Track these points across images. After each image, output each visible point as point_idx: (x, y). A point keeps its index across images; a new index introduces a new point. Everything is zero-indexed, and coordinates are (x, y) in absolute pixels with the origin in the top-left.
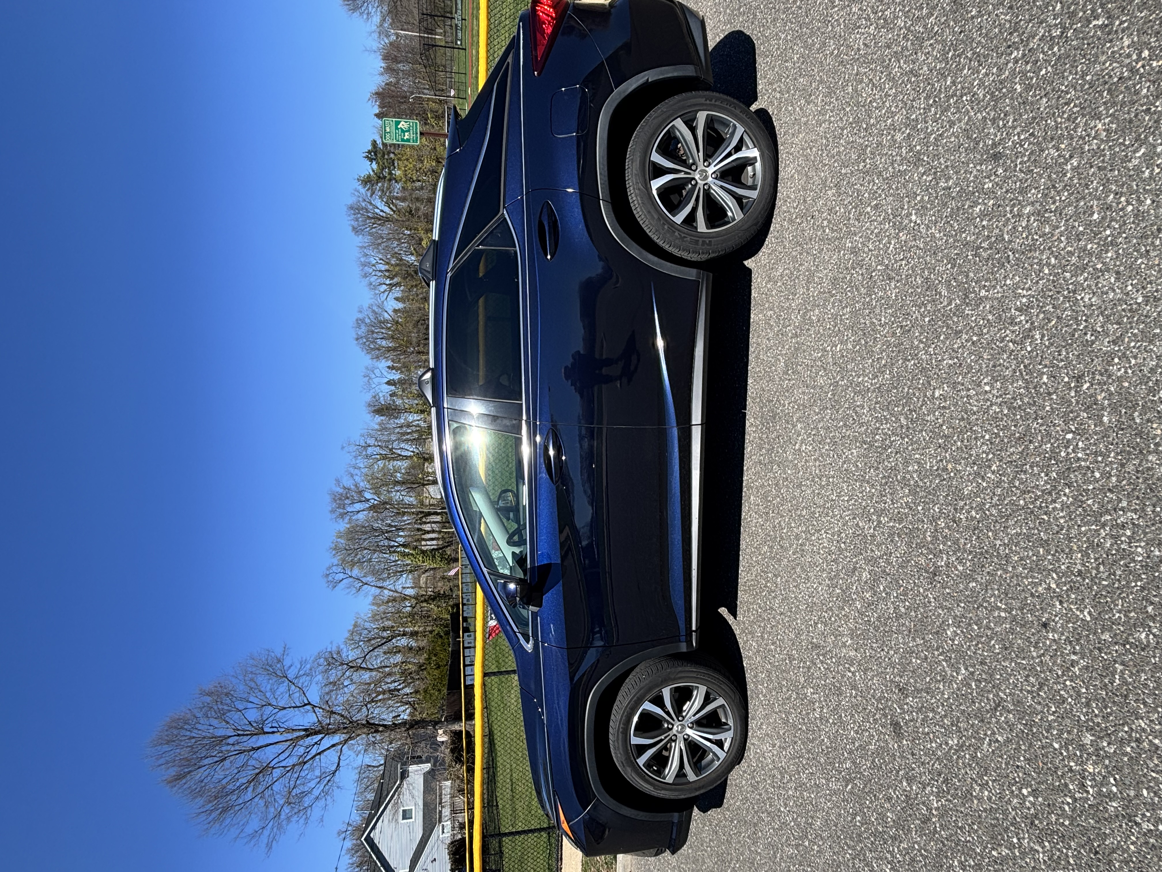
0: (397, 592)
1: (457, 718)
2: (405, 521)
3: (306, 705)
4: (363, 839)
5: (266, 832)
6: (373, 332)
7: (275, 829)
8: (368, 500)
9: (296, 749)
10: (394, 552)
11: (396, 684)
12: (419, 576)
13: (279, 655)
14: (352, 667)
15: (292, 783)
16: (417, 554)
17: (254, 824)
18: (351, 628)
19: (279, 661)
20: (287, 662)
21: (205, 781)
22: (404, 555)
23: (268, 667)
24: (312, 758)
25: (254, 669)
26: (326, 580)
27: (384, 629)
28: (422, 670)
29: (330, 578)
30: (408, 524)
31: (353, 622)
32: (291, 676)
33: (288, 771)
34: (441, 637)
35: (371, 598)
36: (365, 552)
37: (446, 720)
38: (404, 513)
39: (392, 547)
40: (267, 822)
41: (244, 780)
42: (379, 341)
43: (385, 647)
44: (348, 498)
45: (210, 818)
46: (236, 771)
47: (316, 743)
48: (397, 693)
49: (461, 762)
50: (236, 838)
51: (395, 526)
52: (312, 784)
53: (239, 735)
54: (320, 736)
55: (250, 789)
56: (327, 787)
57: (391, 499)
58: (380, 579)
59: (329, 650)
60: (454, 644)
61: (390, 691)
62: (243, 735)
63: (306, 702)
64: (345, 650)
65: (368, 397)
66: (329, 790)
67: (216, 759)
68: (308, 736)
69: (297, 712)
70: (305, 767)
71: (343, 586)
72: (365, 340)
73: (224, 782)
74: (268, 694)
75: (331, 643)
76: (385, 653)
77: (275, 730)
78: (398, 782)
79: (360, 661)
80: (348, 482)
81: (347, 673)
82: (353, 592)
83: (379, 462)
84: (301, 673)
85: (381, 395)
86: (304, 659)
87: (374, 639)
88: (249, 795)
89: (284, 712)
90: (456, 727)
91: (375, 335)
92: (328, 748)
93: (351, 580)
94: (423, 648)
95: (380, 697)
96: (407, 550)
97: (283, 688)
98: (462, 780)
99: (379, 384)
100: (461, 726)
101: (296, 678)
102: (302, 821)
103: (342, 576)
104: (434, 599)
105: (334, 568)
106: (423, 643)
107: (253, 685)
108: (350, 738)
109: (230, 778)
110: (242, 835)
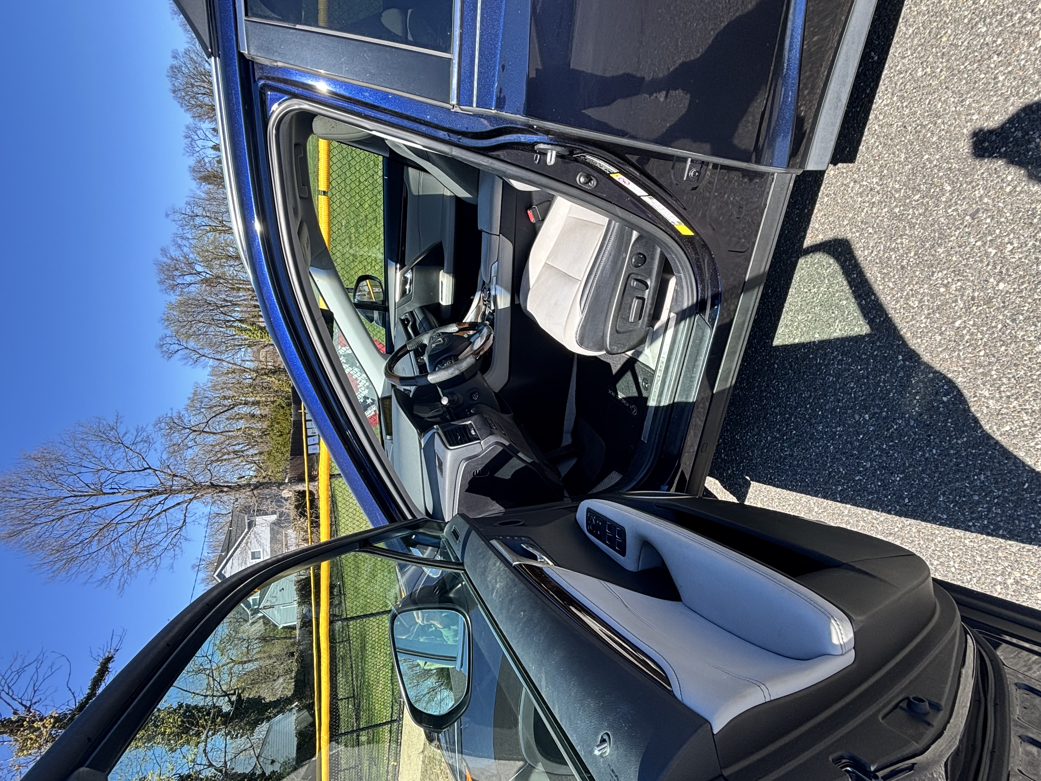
0: (235, 364)
1: (302, 480)
2: (240, 297)
3: (146, 469)
4: (215, 576)
5: (116, 577)
6: (193, 85)
7: (125, 575)
8: (199, 273)
9: (139, 508)
10: (231, 326)
11: (241, 446)
12: (259, 351)
13: (112, 424)
14: (195, 431)
15: (139, 537)
16: (255, 330)
17: (103, 570)
18: (191, 396)
19: (112, 429)
20: (122, 430)
21: (43, 536)
22: (241, 330)
23: (100, 434)
24: (158, 515)
25: (84, 436)
26: (160, 350)
27: (225, 398)
28: (265, 435)
29: (165, 349)
30: (244, 300)
31: (193, 391)
32: (127, 443)
33: (134, 526)
34: (283, 407)
35: (209, 369)
36: (201, 324)
37: (290, 481)
38: (239, 289)
39: (228, 321)
40: (116, 569)
41: (87, 535)
42: (200, 97)
43: (228, 414)
44: (177, 270)
45: (55, 568)
46: (77, 527)
47: (160, 503)
48: (241, 454)
49: (305, 516)
50: (85, 583)
51: (231, 301)
52: (159, 538)
53: (75, 496)
54: (164, 496)
55: (95, 542)
56: (175, 540)
57: (224, 273)
58: (218, 352)
59: (169, 415)
60: (296, 415)
61: (235, 452)
62: (81, 496)
63: (146, 466)
64: (186, 415)
65: (192, 161)
66: (176, 542)
67: (52, 518)
68: (151, 496)
69: (138, 476)
70: (151, 523)
71: (180, 357)
72: (183, 94)
73: (65, 537)
74: (103, 460)
75: (172, 409)
76: (227, 419)
77: (116, 491)
78: (246, 530)
79: (203, 425)
80: (174, 252)
81: (191, 436)
82: (190, 363)
83: (209, 234)
84: (138, 439)
85: (207, 160)
86: (140, 427)
87: (215, 406)
88: (94, 548)
89: (124, 475)
90: (300, 487)
91: (195, 89)
92: (174, 506)
93: (187, 351)
94: (266, 415)
95: (225, 457)
96: (244, 326)
97: (120, 453)
98: (306, 531)
99: (204, 147)
100: (304, 487)
101: (133, 444)
102: (152, 568)
103: (177, 347)
104: (274, 373)
105: (168, 339)
106: (266, 411)
107: (85, 451)
108: (195, 498)
109: (72, 533)
110: (90, 580)
